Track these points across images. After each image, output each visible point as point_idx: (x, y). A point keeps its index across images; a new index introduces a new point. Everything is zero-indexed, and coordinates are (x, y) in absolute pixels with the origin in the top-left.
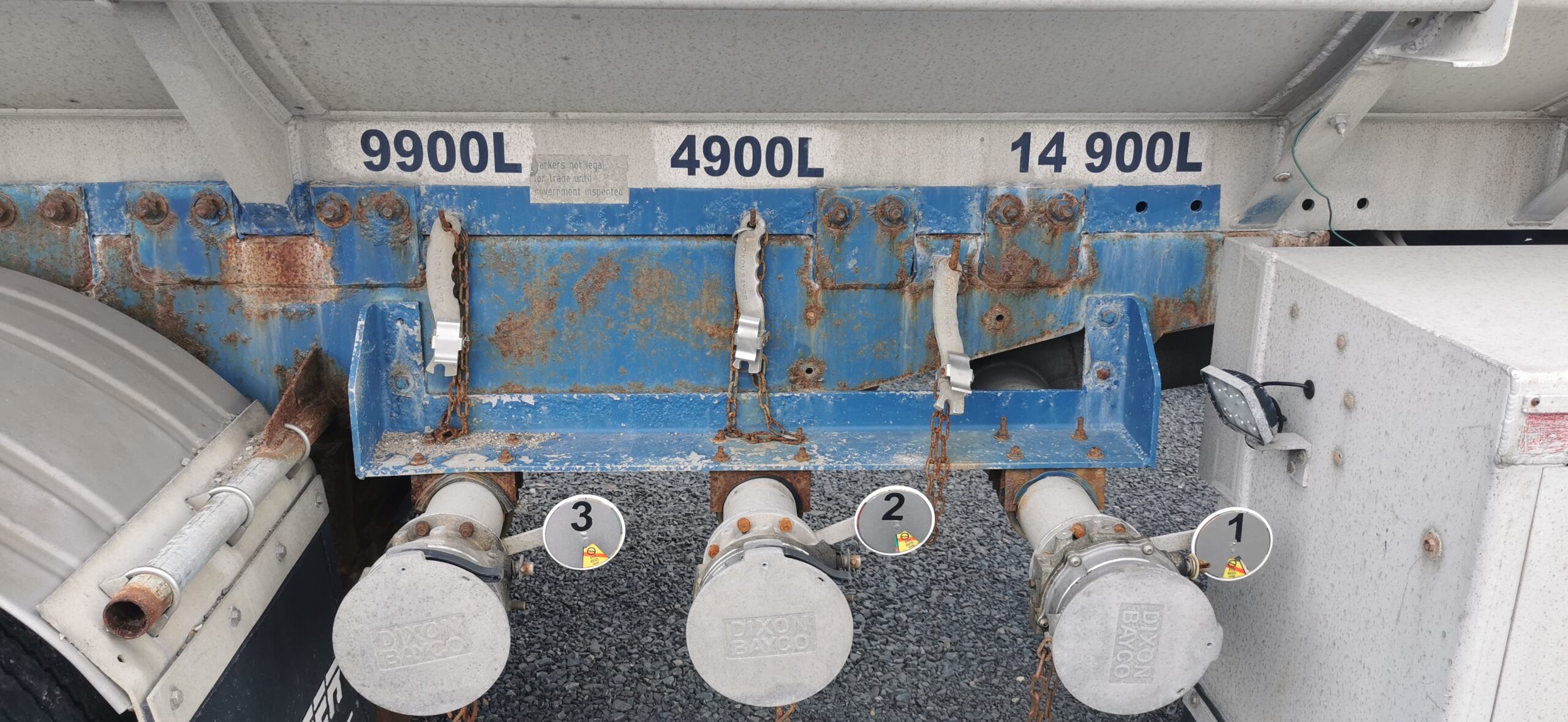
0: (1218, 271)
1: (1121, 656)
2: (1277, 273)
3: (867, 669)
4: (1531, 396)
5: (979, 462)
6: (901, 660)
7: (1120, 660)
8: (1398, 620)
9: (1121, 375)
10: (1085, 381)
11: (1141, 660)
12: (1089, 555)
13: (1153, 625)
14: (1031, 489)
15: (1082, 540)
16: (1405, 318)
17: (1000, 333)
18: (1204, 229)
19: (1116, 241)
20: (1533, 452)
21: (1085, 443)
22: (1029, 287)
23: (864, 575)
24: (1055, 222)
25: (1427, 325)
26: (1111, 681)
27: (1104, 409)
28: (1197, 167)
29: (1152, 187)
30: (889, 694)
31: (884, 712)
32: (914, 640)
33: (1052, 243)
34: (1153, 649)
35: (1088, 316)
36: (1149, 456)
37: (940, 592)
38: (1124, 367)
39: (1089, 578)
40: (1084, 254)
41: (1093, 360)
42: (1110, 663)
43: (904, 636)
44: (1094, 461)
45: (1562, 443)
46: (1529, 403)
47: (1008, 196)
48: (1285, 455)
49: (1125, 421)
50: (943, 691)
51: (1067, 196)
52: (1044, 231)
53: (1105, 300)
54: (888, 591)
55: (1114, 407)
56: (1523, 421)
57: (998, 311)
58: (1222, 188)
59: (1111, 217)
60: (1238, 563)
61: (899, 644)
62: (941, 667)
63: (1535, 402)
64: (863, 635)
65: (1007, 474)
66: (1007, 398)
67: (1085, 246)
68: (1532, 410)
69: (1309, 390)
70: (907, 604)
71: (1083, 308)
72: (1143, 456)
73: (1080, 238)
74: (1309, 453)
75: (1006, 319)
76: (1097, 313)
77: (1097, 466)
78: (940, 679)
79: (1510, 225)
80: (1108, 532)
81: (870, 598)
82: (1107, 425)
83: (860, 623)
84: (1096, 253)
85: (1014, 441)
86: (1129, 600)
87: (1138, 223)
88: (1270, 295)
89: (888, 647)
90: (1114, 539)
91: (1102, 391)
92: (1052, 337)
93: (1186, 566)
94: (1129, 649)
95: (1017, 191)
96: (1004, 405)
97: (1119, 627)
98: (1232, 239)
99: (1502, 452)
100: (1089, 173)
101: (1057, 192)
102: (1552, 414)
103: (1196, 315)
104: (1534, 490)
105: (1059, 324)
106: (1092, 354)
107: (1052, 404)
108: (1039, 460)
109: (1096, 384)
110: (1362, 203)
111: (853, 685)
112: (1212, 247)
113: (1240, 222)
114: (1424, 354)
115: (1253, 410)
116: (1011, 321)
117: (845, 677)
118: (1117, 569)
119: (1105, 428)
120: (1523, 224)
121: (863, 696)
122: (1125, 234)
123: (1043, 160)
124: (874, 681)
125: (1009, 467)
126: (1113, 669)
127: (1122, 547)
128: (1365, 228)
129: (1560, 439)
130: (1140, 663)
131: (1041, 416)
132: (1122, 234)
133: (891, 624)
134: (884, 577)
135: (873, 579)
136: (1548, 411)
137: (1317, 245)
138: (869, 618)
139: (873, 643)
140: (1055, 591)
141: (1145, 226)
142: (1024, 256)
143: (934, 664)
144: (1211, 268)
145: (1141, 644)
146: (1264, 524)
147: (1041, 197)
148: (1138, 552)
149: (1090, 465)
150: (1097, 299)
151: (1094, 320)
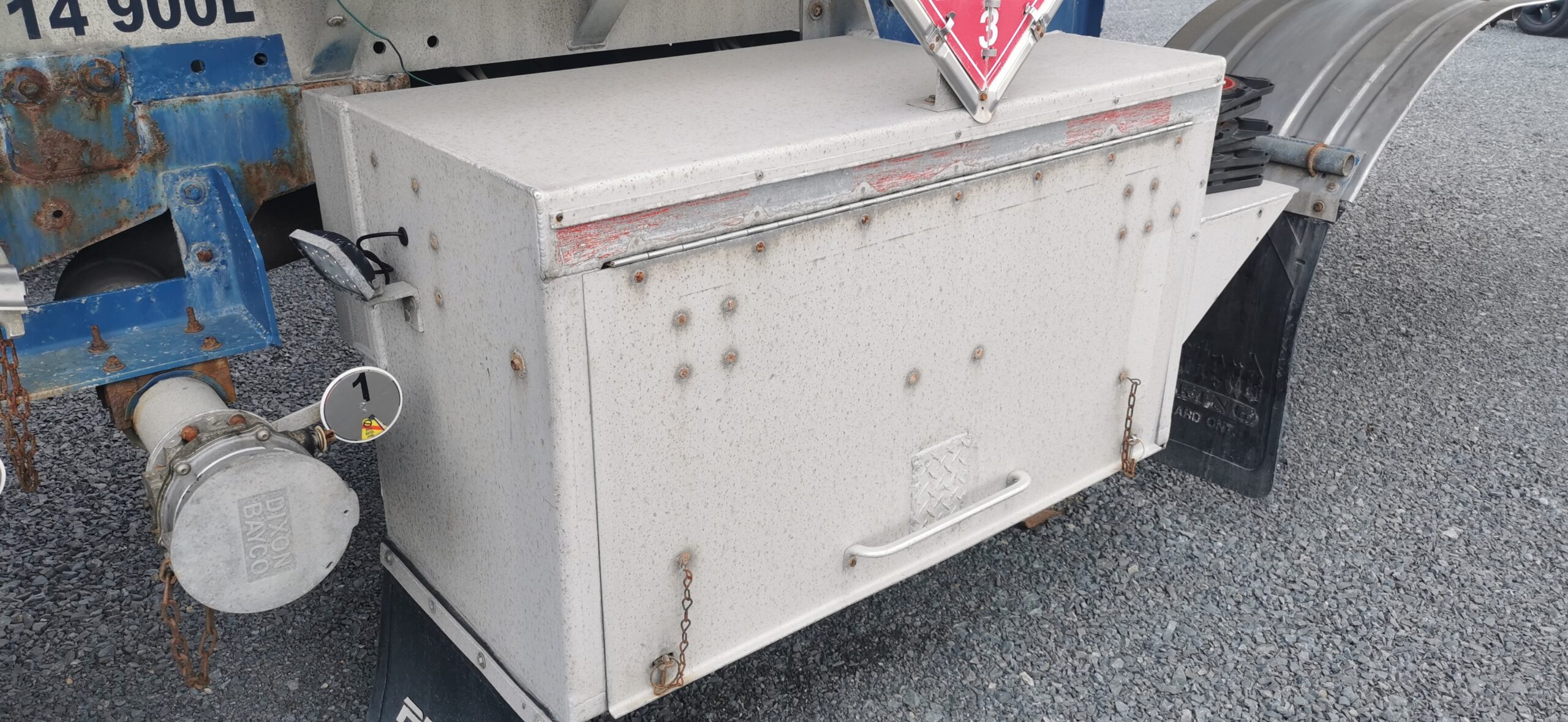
0: (304, 126)
1: (254, 552)
2: (352, 123)
3: (56, 635)
4: (555, 213)
5: (67, 383)
6: (99, 611)
7: (254, 556)
8: (511, 438)
9: (226, 252)
10: (187, 268)
11: (278, 549)
12: (195, 459)
13: (280, 511)
14: (141, 399)
15: (192, 444)
16: (454, 154)
17: (64, 232)
18: (276, 84)
19: (179, 108)
20: (570, 262)
21: (200, 335)
22: (84, 173)
23: (40, 530)
24: (95, 94)
25: (471, 160)
26: (250, 581)
27: (218, 294)
28: (248, 17)
29: (203, 42)
30: (87, 654)
31: (84, 675)
32: (114, 584)
33: (97, 119)
34: (288, 535)
35: (169, 196)
36: (270, 334)
37: (140, 521)
38: (227, 244)
39: (199, 481)
40: (143, 127)
41: (188, 244)
42: (243, 564)
43: (101, 583)
44: (210, 353)
45: (591, 251)
46: (555, 219)
47: (22, 69)
48: (401, 304)
49: (244, 302)
50: (156, 628)
51: (100, 62)
52: (83, 106)
53: (184, 175)
54: (74, 539)
55: (228, 288)
56: (554, 237)
57: (53, 206)
58: (283, 38)
59: (164, 81)
60: (373, 421)
61: (95, 594)
62: (149, 604)
63: (560, 218)
64: (47, 598)
65: (108, 389)
66: (95, 304)
67: (142, 117)
68: (556, 225)
69: (402, 236)
70: (100, 547)
71: (161, 188)
72: (265, 335)
73: (133, 109)
74: (417, 299)
75: (67, 214)
76: (178, 191)
77: (215, 357)
78: (150, 617)
79: (570, 50)
80: (220, 427)
81: (50, 554)
82: (226, 309)
83: (42, 586)
84: (157, 124)
85: (114, 350)
86: (245, 494)
87: (199, 84)
88: (351, 145)
89: (81, 602)
90: (225, 433)
91: (209, 274)
92: (132, 225)
93: (312, 440)
94: (261, 542)
95: (32, 63)
96: (93, 312)
97: (243, 524)
98: (308, 92)
99: (546, 267)
100: (118, 31)
101: (85, 58)
102: (577, 226)
103: (294, 176)
104: (579, 296)
105: (136, 209)
106: (185, 236)
107: (154, 300)
108: (145, 365)
109: (200, 268)
110: (433, 41)
111: (40, 658)
112: (292, 102)
113: (312, 72)
114: (474, 187)
115: (344, 268)
116: (73, 217)
117: (28, 653)
118: (225, 466)
119: (224, 313)
120: (581, 48)
121: (54, 666)
122: (187, 98)
123: (56, 21)
124: (67, 645)
125: (107, 382)
126: (248, 569)
127: (234, 440)
128: (442, 66)
129: (589, 247)
130: (278, 553)
131: (144, 314)
132: (183, 99)
133: (82, 575)
134: (68, 525)
135: (53, 531)
136: (572, 224)
137: (399, 88)
138: (52, 576)
139: (61, 603)
140: (169, 506)
141: (208, 87)
142: (66, 138)
143: (142, 603)
144: (295, 124)
145: (273, 534)
146: (388, 377)
147: (67, 67)
148: (251, 441)
149: (207, 357)
150: (173, 175)
151: (176, 198)
